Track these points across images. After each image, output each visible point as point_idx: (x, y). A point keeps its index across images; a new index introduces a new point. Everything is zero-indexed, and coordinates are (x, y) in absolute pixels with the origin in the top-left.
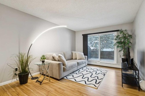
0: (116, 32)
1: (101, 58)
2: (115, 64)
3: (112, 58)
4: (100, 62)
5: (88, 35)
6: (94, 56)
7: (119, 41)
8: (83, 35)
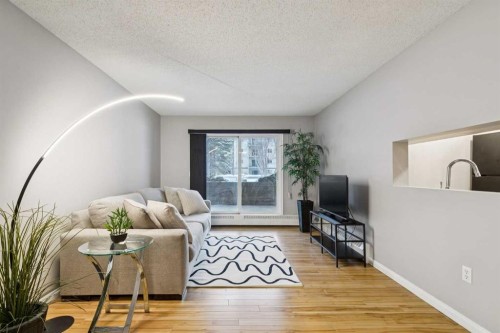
0: (281, 135)
1: (244, 203)
2: (280, 217)
3: (271, 202)
4: (242, 215)
5: (208, 135)
6: (223, 199)
7: (294, 157)
8: (190, 131)
